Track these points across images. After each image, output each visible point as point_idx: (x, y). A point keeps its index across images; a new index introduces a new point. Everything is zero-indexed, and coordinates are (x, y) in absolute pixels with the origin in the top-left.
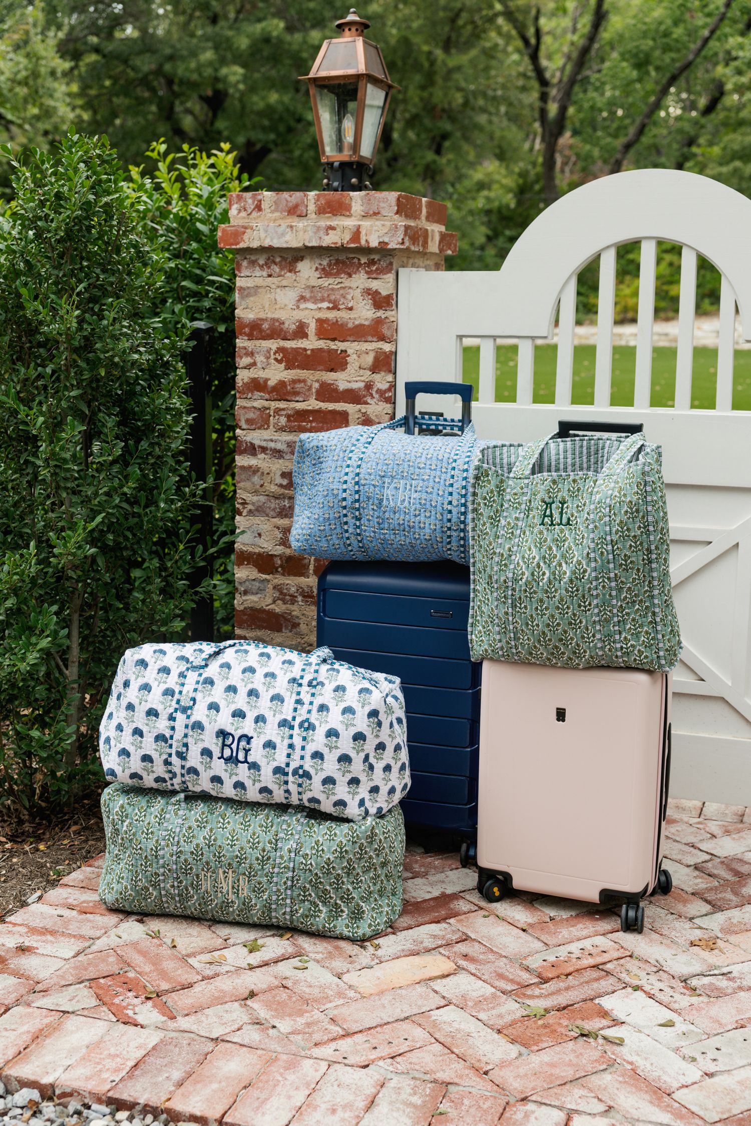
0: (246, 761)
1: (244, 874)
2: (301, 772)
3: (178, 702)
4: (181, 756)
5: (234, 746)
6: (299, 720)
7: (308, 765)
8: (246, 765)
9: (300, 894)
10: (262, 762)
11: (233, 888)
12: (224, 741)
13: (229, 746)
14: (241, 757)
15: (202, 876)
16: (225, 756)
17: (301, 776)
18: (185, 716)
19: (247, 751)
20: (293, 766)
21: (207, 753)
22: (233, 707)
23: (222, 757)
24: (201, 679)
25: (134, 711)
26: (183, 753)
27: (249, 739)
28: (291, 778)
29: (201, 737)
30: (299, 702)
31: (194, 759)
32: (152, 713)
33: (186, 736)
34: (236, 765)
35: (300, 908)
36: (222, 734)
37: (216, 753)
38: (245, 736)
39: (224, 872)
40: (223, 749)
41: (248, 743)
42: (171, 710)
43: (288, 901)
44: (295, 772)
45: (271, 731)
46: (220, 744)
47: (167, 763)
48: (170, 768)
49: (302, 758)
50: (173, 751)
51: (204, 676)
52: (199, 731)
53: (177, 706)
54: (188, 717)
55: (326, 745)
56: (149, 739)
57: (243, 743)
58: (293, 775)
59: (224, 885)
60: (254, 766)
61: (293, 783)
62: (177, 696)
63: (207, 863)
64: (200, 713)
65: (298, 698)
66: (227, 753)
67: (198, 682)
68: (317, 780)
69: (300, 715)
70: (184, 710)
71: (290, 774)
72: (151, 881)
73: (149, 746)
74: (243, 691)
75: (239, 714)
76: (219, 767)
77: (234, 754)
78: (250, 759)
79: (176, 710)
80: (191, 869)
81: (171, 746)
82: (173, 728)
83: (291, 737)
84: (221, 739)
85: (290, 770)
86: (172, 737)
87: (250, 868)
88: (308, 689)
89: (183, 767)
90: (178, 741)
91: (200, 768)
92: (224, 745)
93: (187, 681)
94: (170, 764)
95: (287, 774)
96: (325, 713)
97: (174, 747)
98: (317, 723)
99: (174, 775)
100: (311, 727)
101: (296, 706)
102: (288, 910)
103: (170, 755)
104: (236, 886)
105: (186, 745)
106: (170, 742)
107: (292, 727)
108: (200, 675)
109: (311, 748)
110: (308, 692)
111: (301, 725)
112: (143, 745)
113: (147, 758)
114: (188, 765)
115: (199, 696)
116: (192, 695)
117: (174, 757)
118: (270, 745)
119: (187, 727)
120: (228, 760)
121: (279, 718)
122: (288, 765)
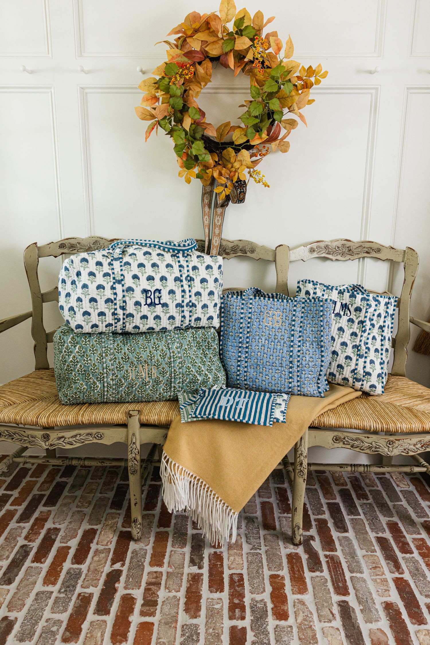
0: (160, 303)
1: (155, 365)
2: (191, 304)
3: (114, 278)
4: (123, 308)
5: (152, 297)
6: (184, 276)
7: (194, 299)
8: (160, 305)
9: (186, 371)
10: (169, 302)
11: (148, 374)
12: (146, 295)
13: (149, 297)
14: (157, 301)
15: (129, 371)
16: (148, 303)
17: (190, 307)
18: (121, 285)
19: (159, 298)
20: (186, 301)
21: (137, 303)
22: (146, 275)
23: (146, 304)
24: (123, 264)
25: (88, 288)
26: (124, 306)
27: (159, 291)
28: (185, 308)
29: (133, 295)
30: (181, 266)
31: (131, 308)
32: (100, 287)
33: (124, 296)
34: (155, 307)
35: (187, 378)
36: (145, 291)
37: (143, 302)
38: (157, 290)
39: (143, 366)
40: (146, 300)
41: (160, 293)
42: (112, 283)
43: (181, 375)
44: (187, 305)
45: (171, 284)
46: (145, 297)
47: (114, 314)
48: (116, 317)
49: (190, 296)
50: (118, 306)
51: (123, 262)
52: (131, 292)
53: (114, 281)
54: (123, 286)
55: (201, 288)
56: (101, 302)
57: (157, 294)
58: (187, 306)
59: (143, 374)
60: (165, 305)
61: (187, 311)
62: (112, 276)
63: (132, 363)
64: (129, 282)
65: (180, 264)
66: (149, 301)
67: (121, 266)
68: (199, 307)
69: (184, 273)
70: (119, 282)
71: (185, 306)
72: (98, 378)
73: (102, 306)
74: (148, 265)
75: (150, 278)
76: (145, 310)
77: (153, 301)
78: (162, 302)
79: (114, 283)
80: (123, 367)
81: (115, 304)
82: (115, 294)
83: (182, 286)
84: (145, 294)
85: (185, 304)
86: (115, 299)
87: (158, 361)
88: (183, 259)
89: (124, 314)
90: (119, 300)
91: (134, 313)
92: (147, 297)
93: (114, 267)
94: (116, 314)
95: (183, 307)
96: (197, 271)
97: (118, 304)
98: (194, 277)
99: (119, 320)
100: (192, 279)
101: (180, 269)
102: (181, 380)
103: (116, 309)
104: (150, 373)
105: (125, 302)
106: (115, 302)
107: (181, 281)
108: (121, 262)
109: (194, 291)
110: (184, 261)
111: (186, 279)
112: (98, 307)
113: (102, 314)
114: (127, 312)
115: (125, 273)
116: (120, 273)
117: (118, 309)
118: (172, 292)
119: (123, 291)
120: (150, 305)
121: (174, 276)
122: (183, 301)
